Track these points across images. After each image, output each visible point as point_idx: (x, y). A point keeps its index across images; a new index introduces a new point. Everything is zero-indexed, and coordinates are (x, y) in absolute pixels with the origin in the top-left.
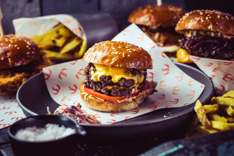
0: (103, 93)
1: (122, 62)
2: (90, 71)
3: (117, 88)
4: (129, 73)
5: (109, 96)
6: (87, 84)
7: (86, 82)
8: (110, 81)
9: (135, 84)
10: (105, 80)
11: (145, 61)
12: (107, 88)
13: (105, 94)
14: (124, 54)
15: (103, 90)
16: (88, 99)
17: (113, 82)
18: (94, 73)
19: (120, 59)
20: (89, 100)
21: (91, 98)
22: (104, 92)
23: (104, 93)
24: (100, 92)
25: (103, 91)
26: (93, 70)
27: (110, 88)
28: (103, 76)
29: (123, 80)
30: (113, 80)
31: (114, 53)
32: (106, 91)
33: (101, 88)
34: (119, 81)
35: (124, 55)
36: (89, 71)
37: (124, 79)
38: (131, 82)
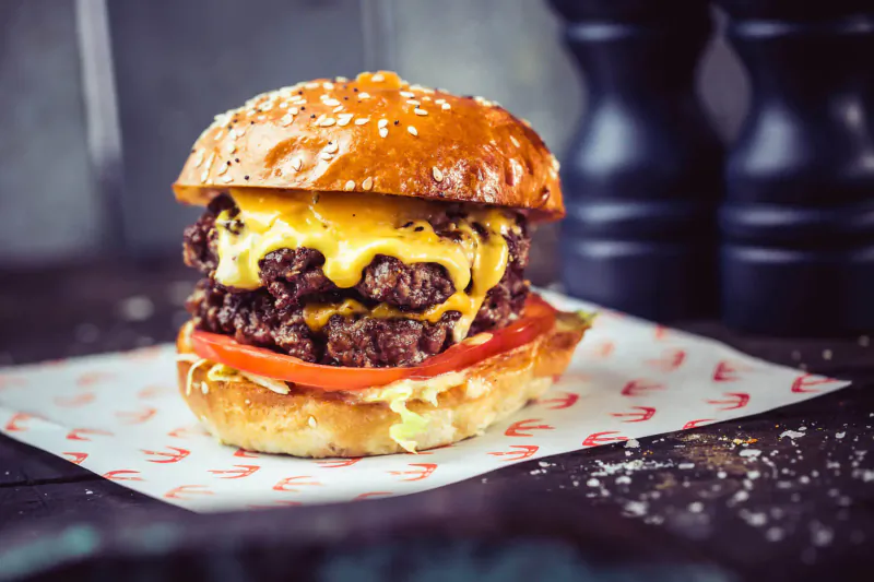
0: (283, 350)
1: (374, 162)
2: (213, 237)
3: (357, 317)
4: (421, 229)
5: (317, 362)
6: (207, 311)
7: (202, 301)
8: (314, 274)
9: (454, 290)
10: (288, 275)
11: (507, 160)
12: (302, 322)
13: (295, 355)
14: (383, 123)
15: (283, 331)
16: (205, 388)
17: (331, 283)
18: (234, 243)
19: (363, 148)
20: (210, 393)
21: (221, 378)
22: (289, 340)
23: (291, 345)
24: (269, 345)
25: (284, 336)
26: (228, 226)
27: (319, 317)
28: (279, 251)
29: (385, 268)
30: (328, 270)
31: (331, 121)
32: (300, 338)
33: (275, 324)
34: (364, 274)
35: (387, 127)
36: (211, 233)
37: (393, 260)
38: (432, 279)
